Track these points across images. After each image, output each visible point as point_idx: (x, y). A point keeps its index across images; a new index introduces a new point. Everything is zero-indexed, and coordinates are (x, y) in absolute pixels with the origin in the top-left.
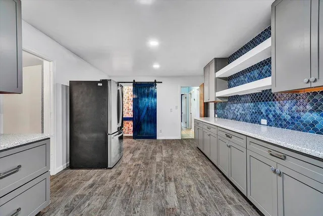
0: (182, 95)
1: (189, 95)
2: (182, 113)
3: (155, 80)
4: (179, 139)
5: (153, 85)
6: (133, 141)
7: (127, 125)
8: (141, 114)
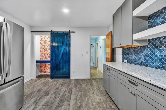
0: (91, 44)
1: (96, 45)
2: (91, 57)
3: (69, 30)
4: (89, 79)
5: (67, 34)
6: (49, 81)
7: (48, 66)
8: (58, 58)
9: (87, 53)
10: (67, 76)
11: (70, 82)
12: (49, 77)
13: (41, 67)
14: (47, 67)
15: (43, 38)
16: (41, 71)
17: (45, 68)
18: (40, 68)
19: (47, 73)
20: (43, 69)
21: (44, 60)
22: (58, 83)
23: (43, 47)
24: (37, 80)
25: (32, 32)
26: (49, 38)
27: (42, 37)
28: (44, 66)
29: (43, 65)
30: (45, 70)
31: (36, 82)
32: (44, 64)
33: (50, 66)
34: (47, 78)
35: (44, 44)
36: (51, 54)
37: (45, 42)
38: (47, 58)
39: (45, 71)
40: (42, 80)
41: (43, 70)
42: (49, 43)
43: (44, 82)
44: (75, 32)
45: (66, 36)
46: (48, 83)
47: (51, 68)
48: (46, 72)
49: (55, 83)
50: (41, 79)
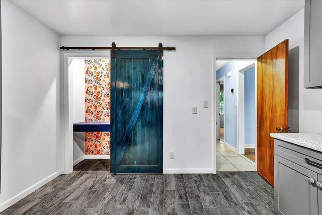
3: (160, 45)
4: (212, 174)
5: (155, 55)
6: (108, 181)
7: (106, 139)
8: (129, 118)
9: (206, 105)
10: (155, 166)
11: (165, 184)
12: (106, 168)
13: (86, 140)
14: (101, 140)
15: (91, 67)
16: (87, 151)
17: (97, 143)
18: (84, 143)
19: (102, 154)
20: (91, 146)
21: (95, 122)
22: (132, 190)
23: (93, 90)
24: (74, 179)
25: (61, 48)
26: (107, 67)
27: (90, 65)
28: (94, 139)
29: (91, 135)
30: (96, 147)
31: (70, 185)
32: (95, 133)
33: (108, 139)
34: (101, 169)
35: (94, 83)
36: (112, 108)
37: (97, 78)
38: (102, 117)
39: (98, 149)
40: (88, 179)
41: (93, 148)
42: (108, 80)
43: (93, 186)
44: (174, 49)
45: (153, 60)
46: (104, 191)
47: (112, 142)
48: (98, 153)
49: (122, 187)
50: (85, 176)
